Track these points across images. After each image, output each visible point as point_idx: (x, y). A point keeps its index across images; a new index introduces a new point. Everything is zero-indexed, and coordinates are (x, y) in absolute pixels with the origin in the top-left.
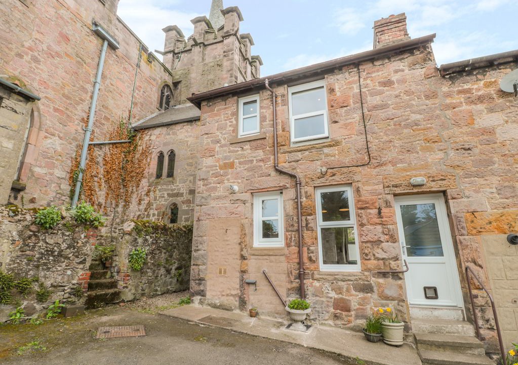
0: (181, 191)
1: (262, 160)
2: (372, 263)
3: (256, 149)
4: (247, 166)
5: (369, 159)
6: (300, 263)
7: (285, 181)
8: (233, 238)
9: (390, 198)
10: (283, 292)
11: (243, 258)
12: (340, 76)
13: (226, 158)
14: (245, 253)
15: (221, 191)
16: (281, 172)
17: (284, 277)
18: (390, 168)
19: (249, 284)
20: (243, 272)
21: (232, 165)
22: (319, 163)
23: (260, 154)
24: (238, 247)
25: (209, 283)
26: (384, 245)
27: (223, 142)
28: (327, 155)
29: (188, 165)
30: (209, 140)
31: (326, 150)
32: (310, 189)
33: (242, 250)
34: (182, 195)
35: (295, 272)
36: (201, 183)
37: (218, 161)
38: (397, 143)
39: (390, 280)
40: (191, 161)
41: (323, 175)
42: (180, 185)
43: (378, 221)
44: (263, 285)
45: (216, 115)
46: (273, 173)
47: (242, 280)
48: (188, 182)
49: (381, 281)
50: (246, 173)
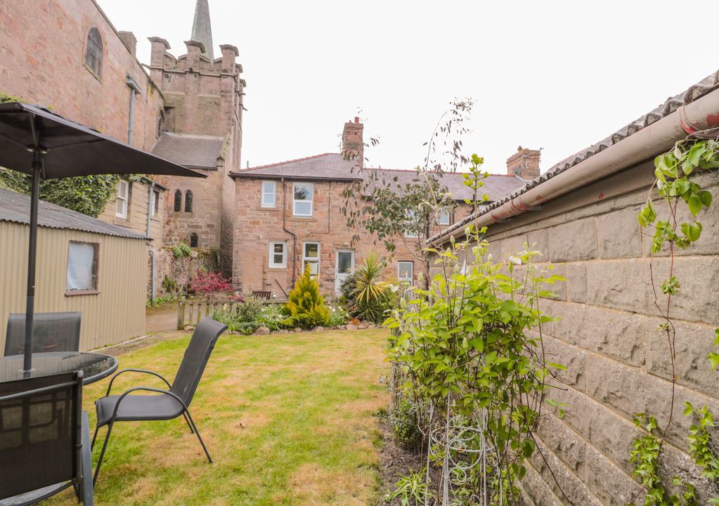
0: (200, 224)
1: (277, 223)
2: (324, 276)
3: (274, 216)
4: (267, 225)
5: (329, 231)
6: (294, 276)
7: (289, 236)
8: (259, 262)
9: (335, 249)
10: (284, 288)
11: (264, 273)
12: (321, 185)
13: (253, 218)
14: (265, 270)
15: (251, 237)
16: (287, 231)
17: (285, 282)
18: (337, 236)
19: (267, 285)
20: (264, 279)
21: (258, 223)
22: (306, 229)
23: (275, 219)
24: (262, 268)
25: (244, 285)
26: (330, 269)
27: (252, 207)
28: (311, 226)
29: (205, 205)
30: (243, 205)
31: (310, 223)
32: (300, 242)
33: (264, 269)
34: (201, 227)
35: (292, 279)
36: (238, 230)
37: (249, 218)
38: (341, 226)
39: (330, 282)
40: (208, 202)
41: (308, 236)
42: (199, 220)
43: (329, 259)
44: (275, 285)
45: (247, 189)
46: (283, 231)
47: (263, 283)
48: (206, 218)
49: (327, 282)
50: (267, 229)
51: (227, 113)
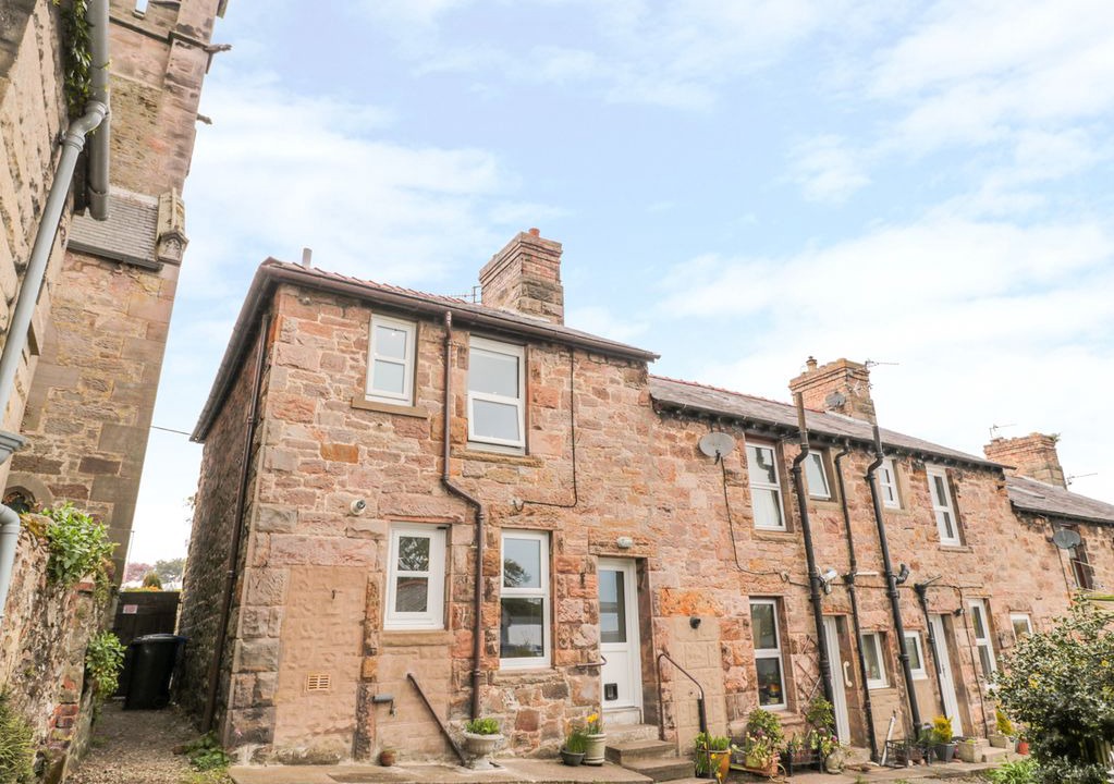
0: (53, 455)
1: (418, 460)
2: (569, 654)
3: (407, 434)
4: (385, 465)
5: (574, 500)
6: (474, 658)
7: (457, 509)
8: (349, 609)
9: (594, 559)
10: (441, 711)
11: (367, 651)
12: (549, 356)
13: (339, 435)
14: (373, 641)
15: (324, 505)
16: (452, 492)
17: (444, 685)
18: (595, 516)
19: (376, 703)
20: (365, 680)
21: (353, 455)
22: (511, 488)
23: (413, 446)
24: (358, 631)
25: (281, 711)
26: (585, 627)
27: (333, 397)
28: (524, 479)
29: (87, 383)
30: (299, 383)
31: (523, 470)
32: (494, 530)
33: (366, 635)
34: (54, 467)
35: (464, 675)
36: (272, 478)
37: (320, 436)
38: (606, 483)
39: (586, 676)
40: (101, 375)
41: (517, 511)
42: (51, 438)
43: (578, 591)
44: (407, 706)
45: (320, 331)
46: (437, 490)
47: (362, 696)
48: (82, 434)
49: (577, 678)
50: (383, 479)
51: (176, 136)
